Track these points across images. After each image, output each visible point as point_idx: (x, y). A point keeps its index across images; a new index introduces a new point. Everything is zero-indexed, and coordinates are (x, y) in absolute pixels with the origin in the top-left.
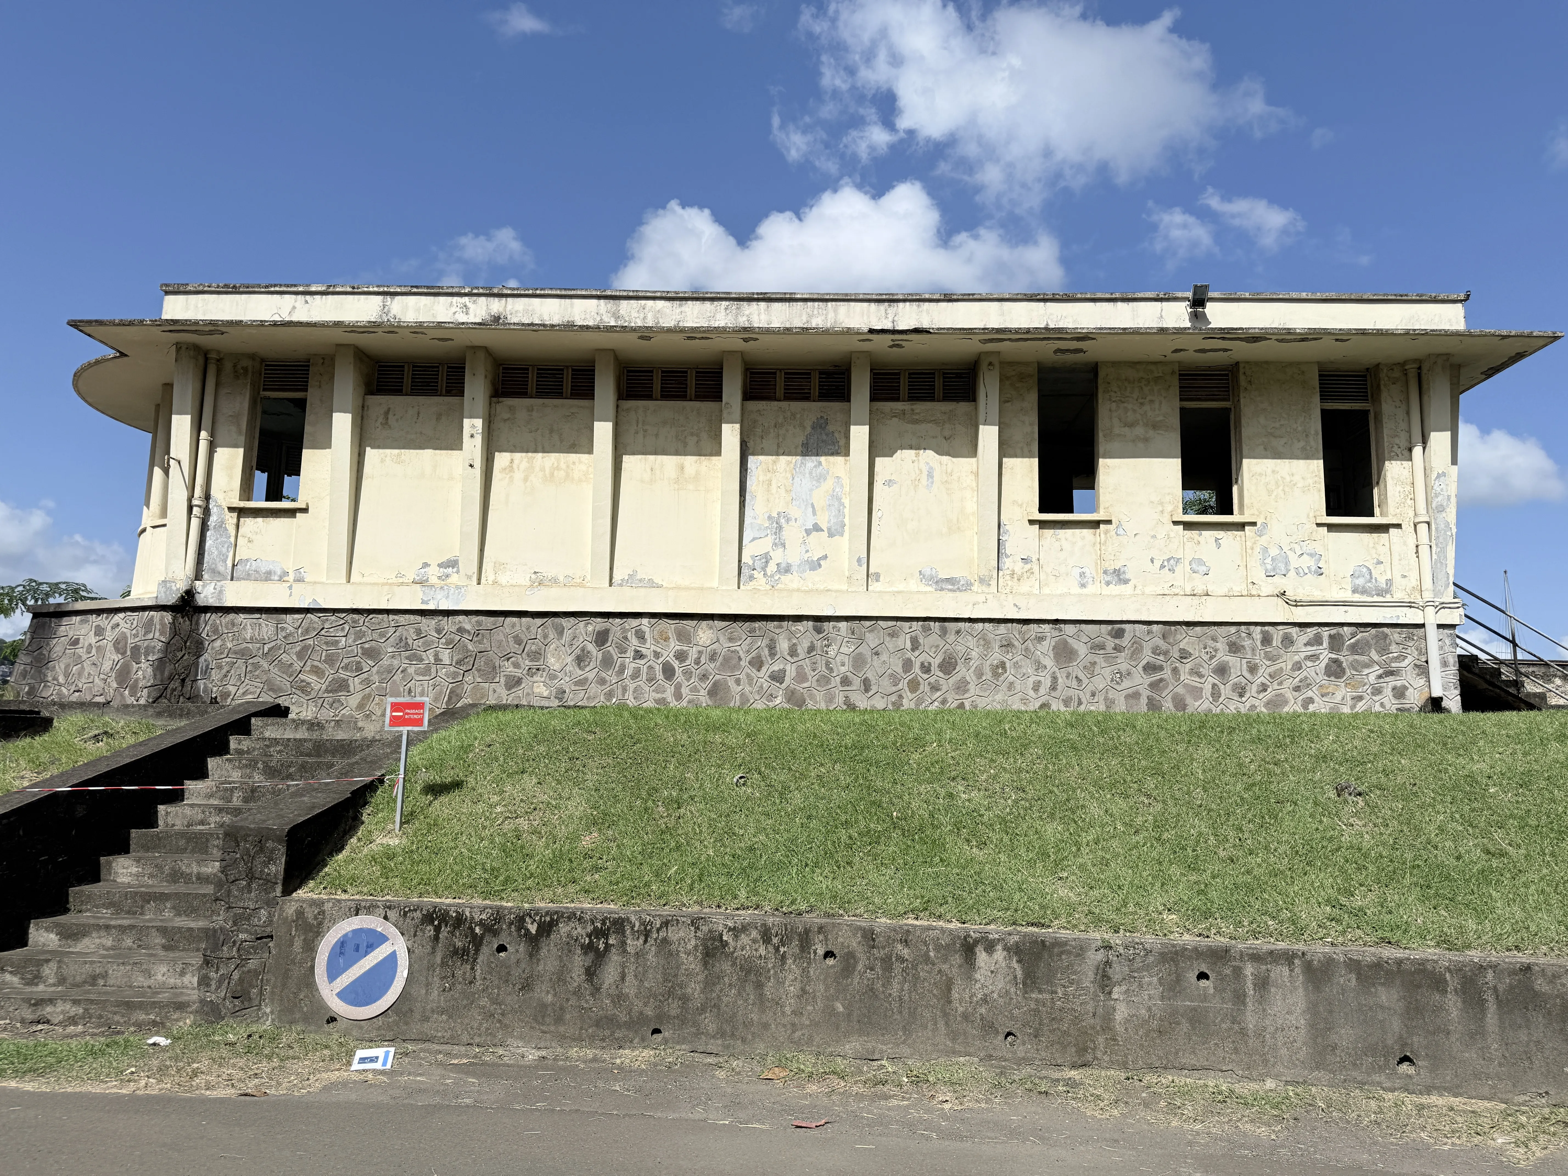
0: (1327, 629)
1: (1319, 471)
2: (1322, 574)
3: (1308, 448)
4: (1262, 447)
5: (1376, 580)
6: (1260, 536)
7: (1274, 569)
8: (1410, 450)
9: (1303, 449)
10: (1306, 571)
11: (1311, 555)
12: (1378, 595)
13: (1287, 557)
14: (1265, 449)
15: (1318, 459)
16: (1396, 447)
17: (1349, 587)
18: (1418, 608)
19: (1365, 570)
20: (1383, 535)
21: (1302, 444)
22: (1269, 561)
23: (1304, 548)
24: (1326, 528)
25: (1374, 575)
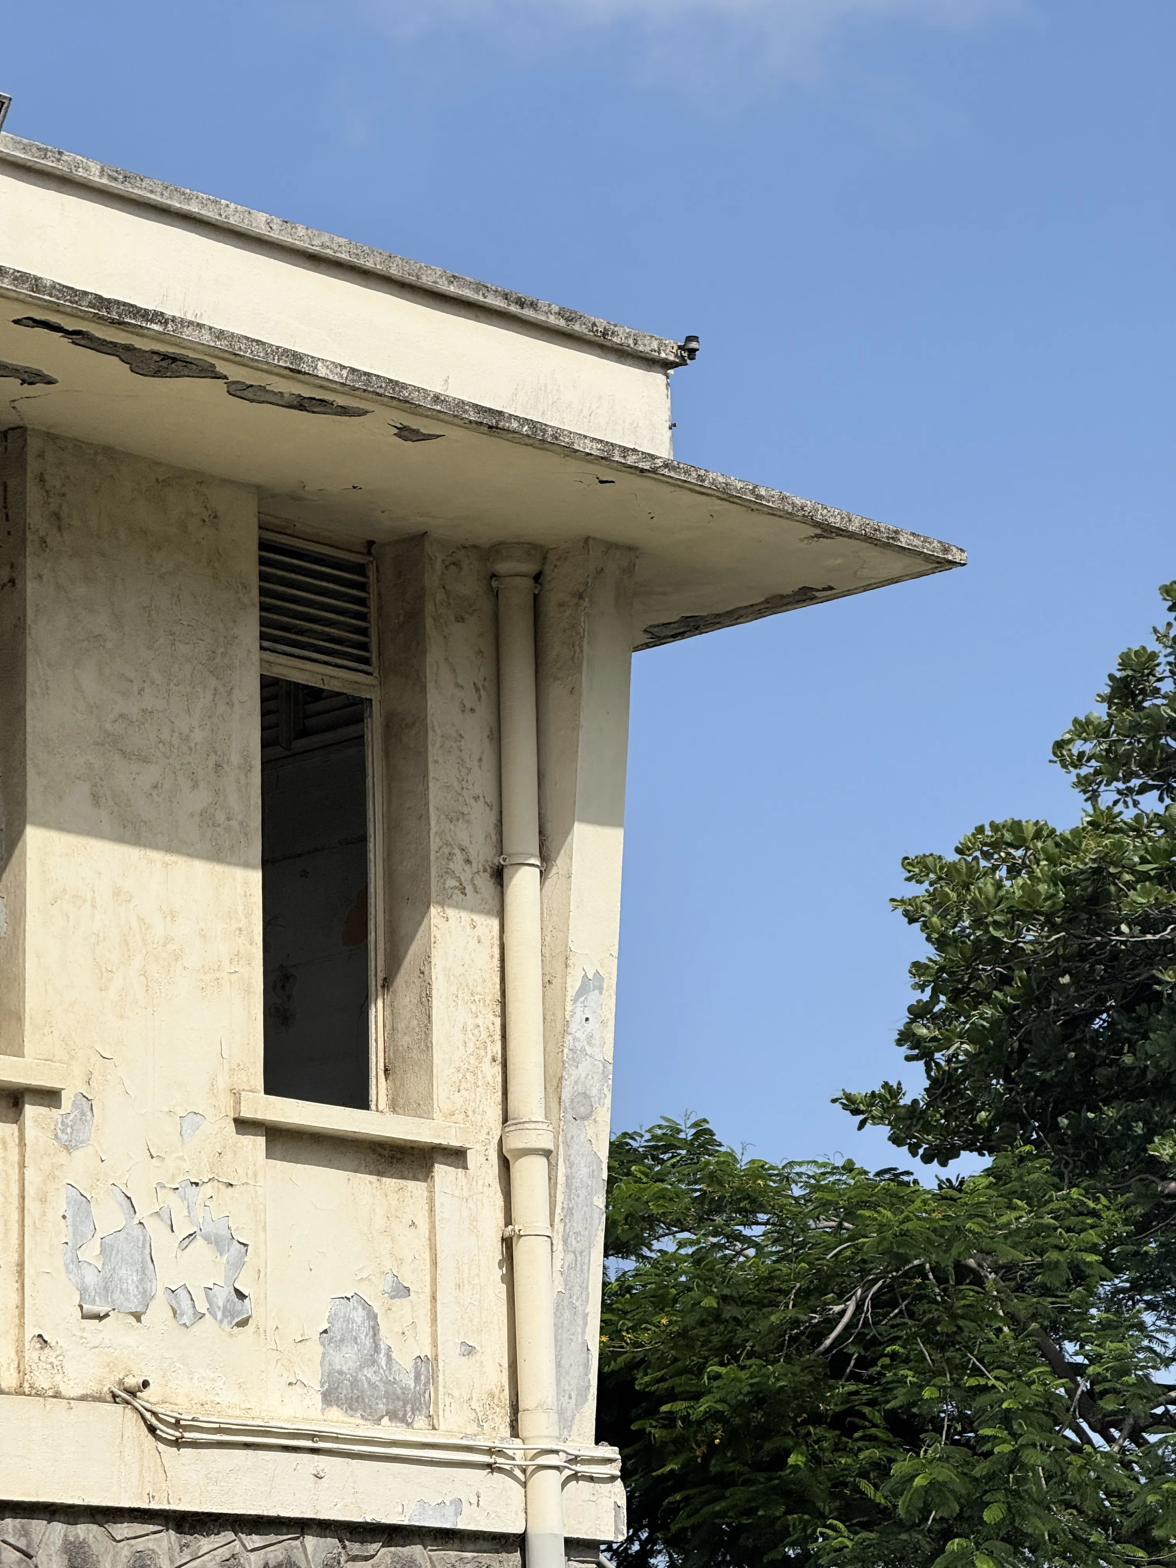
0: (256, 1540)
1: (248, 915)
2: (243, 1323)
3: (220, 817)
4: (84, 788)
5: (389, 1358)
6: (68, 1148)
7: (106, 1290)
8: (499, 875)
9: (206, 819)
10: (202, 1306)
11: (218, 1243)
12: (393, 1415)
13: (147, 1244)
14: (95, 799)
15: (246, 865)
16: (459, 856)
17: (314, 1380)
18: (509, 1473)
19: (359, 1315)
20: (411, 1184)
21: (201, 798)
22: (91, 1252)
23: (199, 1213)
24: (261, 1141)
25: (387, 1338)
